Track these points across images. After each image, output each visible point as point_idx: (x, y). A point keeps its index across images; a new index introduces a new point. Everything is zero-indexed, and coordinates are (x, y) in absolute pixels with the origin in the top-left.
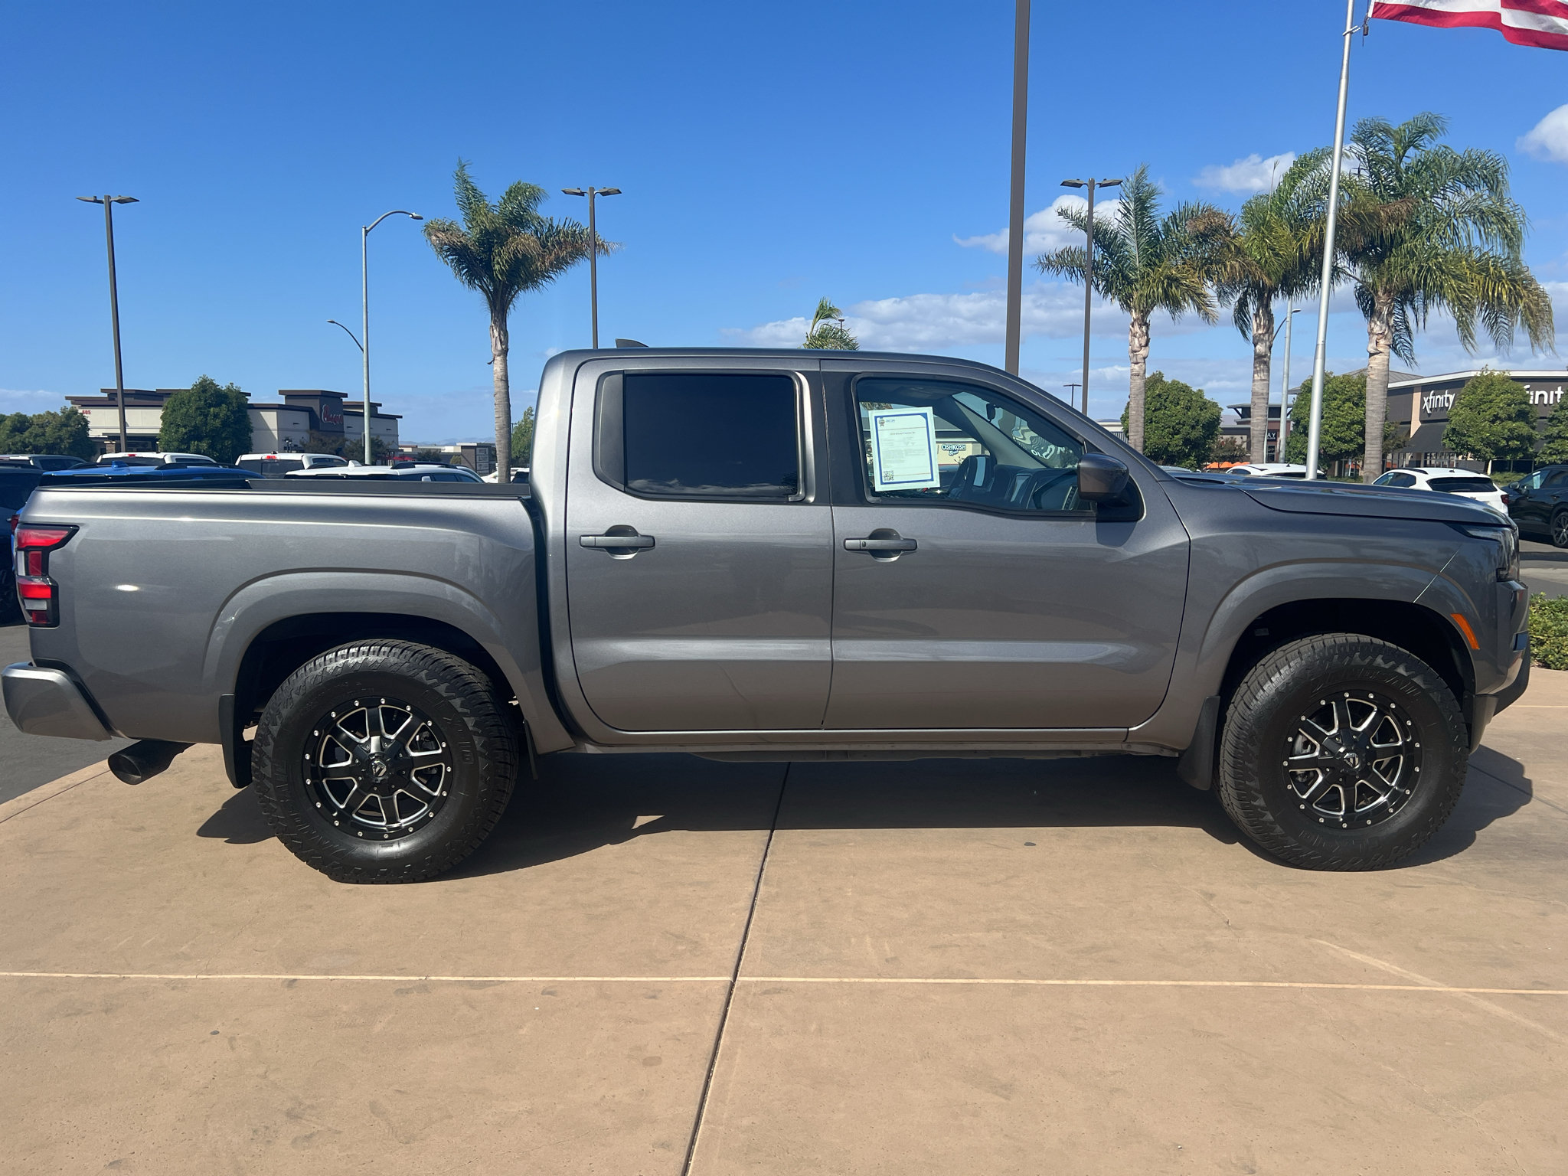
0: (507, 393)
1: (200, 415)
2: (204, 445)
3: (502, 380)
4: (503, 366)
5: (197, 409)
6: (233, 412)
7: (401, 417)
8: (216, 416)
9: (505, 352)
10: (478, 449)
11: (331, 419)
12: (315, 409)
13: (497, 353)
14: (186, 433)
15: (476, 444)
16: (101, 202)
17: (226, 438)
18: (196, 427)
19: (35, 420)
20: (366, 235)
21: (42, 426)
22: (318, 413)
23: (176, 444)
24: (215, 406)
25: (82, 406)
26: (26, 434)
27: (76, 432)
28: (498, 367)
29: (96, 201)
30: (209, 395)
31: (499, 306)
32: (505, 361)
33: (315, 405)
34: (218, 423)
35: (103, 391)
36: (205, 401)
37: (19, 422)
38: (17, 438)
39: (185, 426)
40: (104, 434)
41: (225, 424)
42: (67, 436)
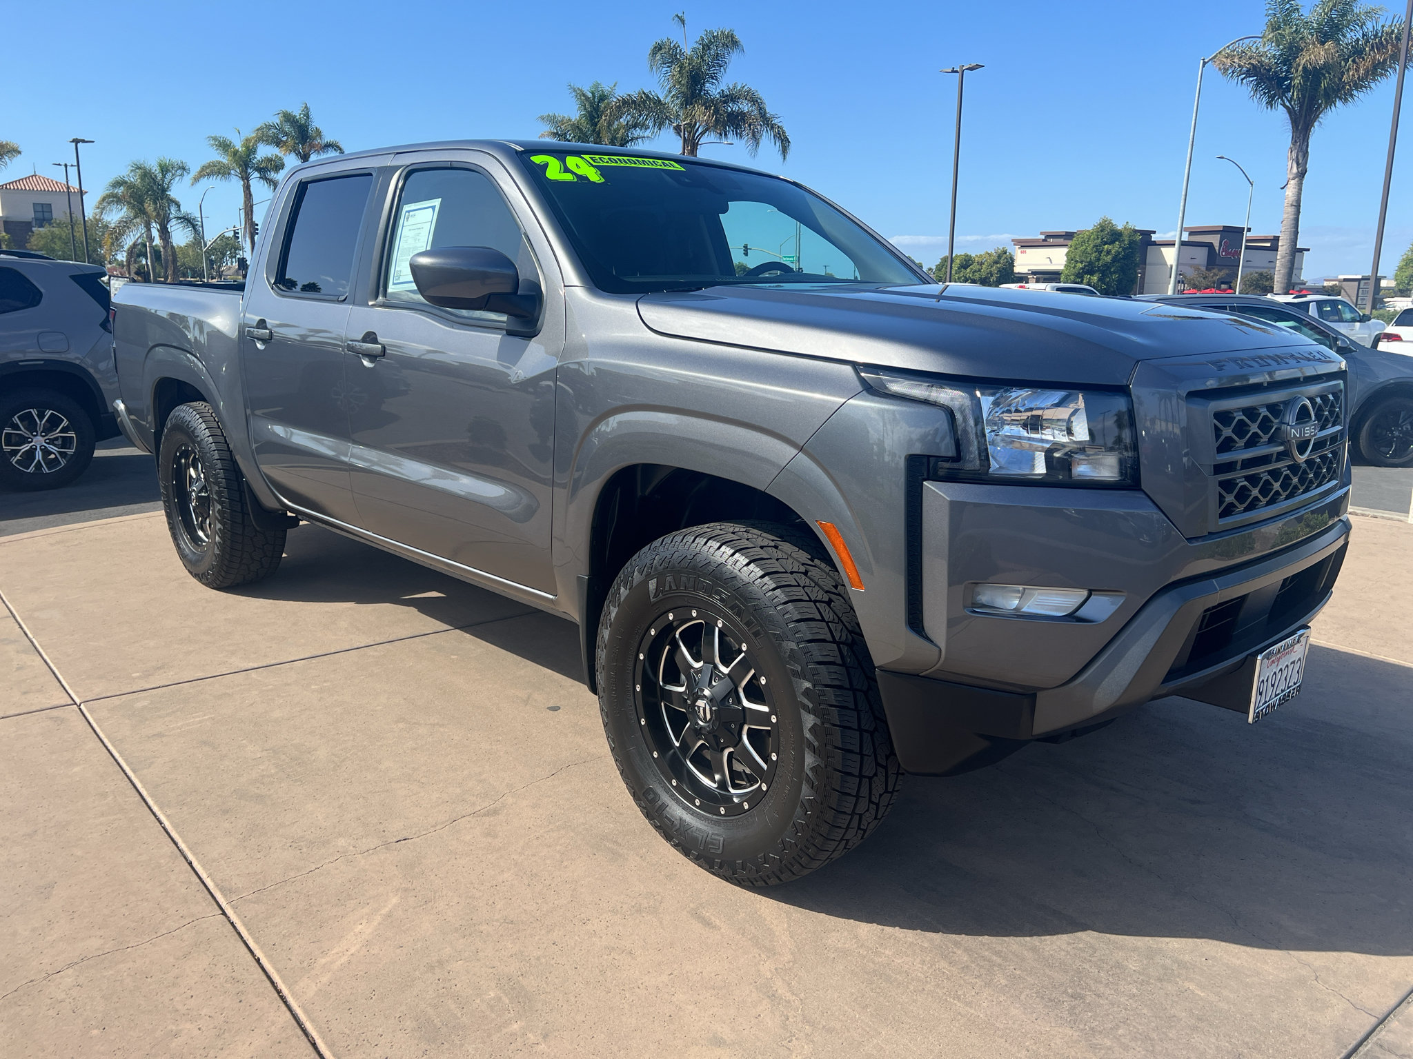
0: (1297, 220)
1: (1095, 252)
2: (1095, 278)
3: (1292, 205)
4: (1296, 190)
5: (1094, 246)
6: (1124, 249)
7: (1308, 250)
8: (1108, 252)
9: (1301, 175)
10: (1363, 282)
11: (1229, 254)
12: (1215, 245)
13: (1291, 177)
14: (1082, 268)
15: (1360, 277)
16: (957, 72)
17: (1114, 272)
18: (1090, 263)
19: (976, 259)
20: (1203, 66)
21: (981, 264)
22: (1217, 248)
23: (1072, 277)
24: (1110, 244)
25: (1022, 246)
26: (968, 270)
27: (1003, 269)
28: (1290, 192)
29: (953, 71)
30: (1108, 234)
31: (1302, 123)
32: (1300, 184)
33: (1215, 240)
34: (1109, 259)
35: (1042, 233)
36: (1102, 239)
37: (965, 260)
38: (962, 274)
39: (1081, 262)
40: (1029, 270)
41: (1115, 260)
42: (996, 272)
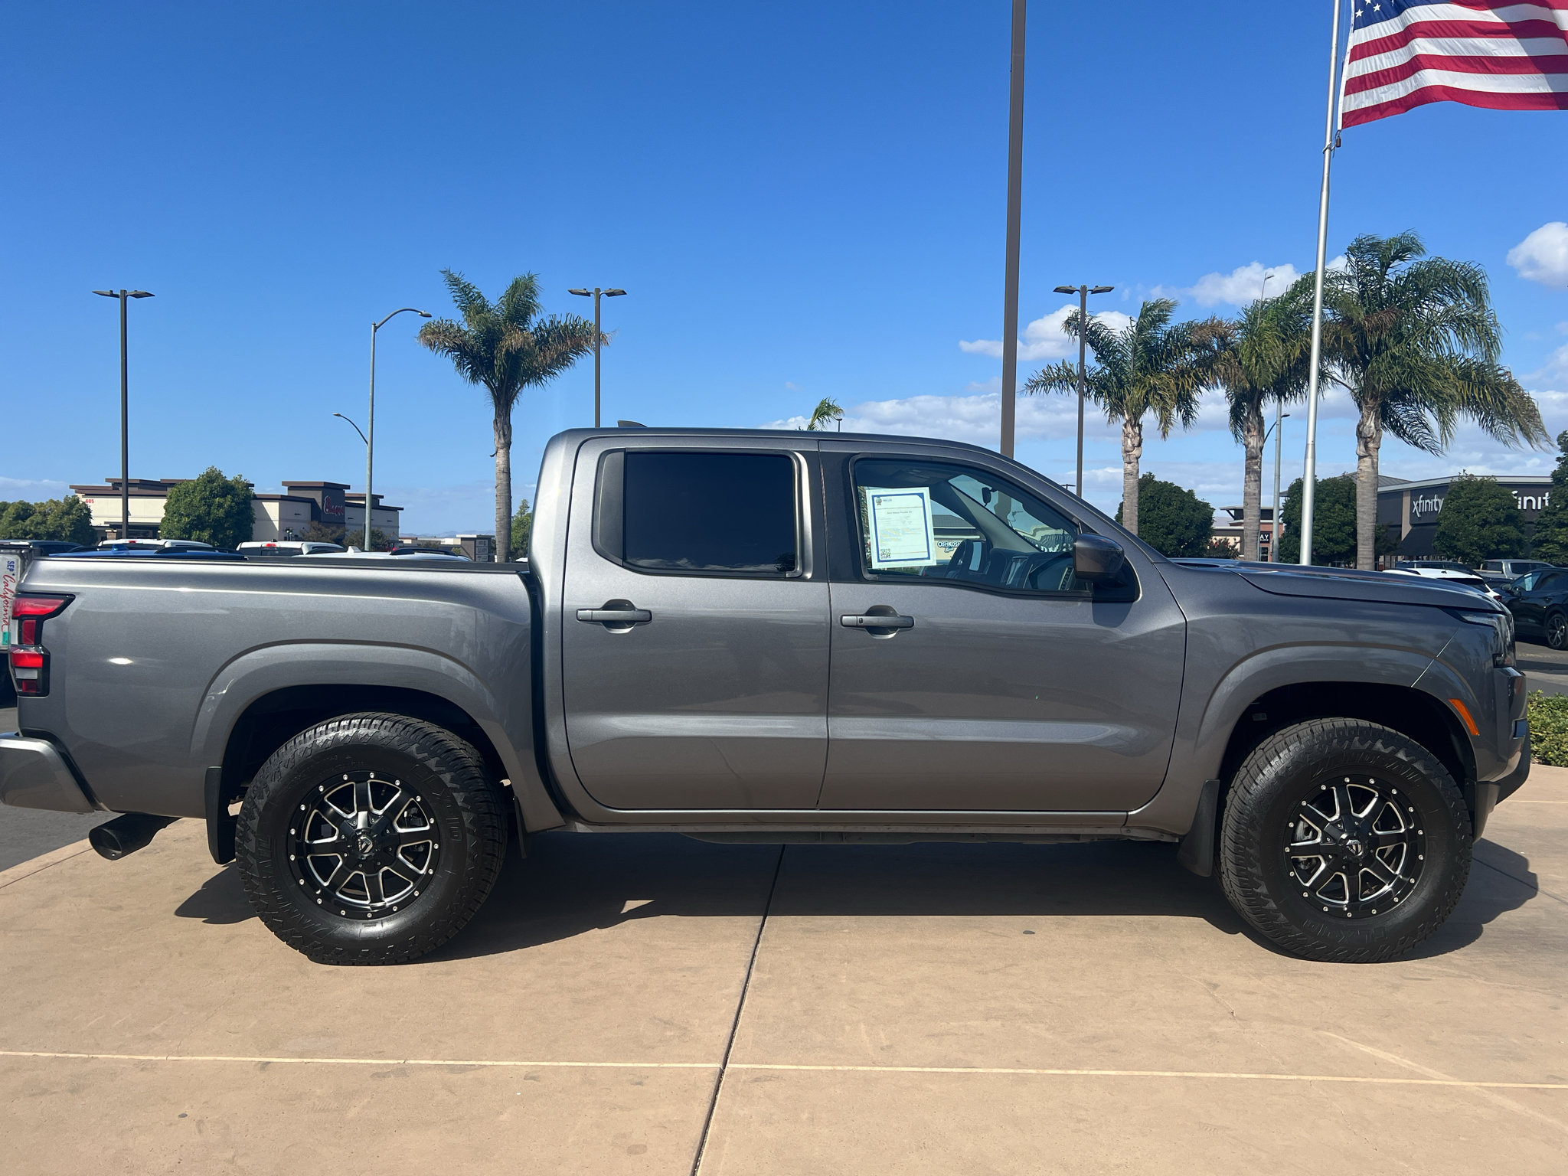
0: (509, 485)
1: (204, 505)
2: (206, 535)
3: (503, 472)
4: (505, 458)
5: (201, 499)
6: (237, 504)
7: (402, 509)
8: (220, 506)
9: (508, 445)
10: (478, 541)
11: (333, 510)
12: (317, 500)
13: (499, 446)
14: (188, 523)
15: (475, 536)
16: (117, 296)
17: (228, 528)
18: (199, 517)
19: (38, 509)
20: (375, 331)
21: (45, 515)
22: (320, 505)
23: (177, 533)
24: (221, 497)
25: (86, 495)
26: (28, 522)
27: (78, 520)
28: (500, 459)
29: (112, 295)
30: (215, 486)
31: (504, 400)
32: (508, 454)
33: (317, 496)
34: (221, 513)
35: (107, 480)
36: (211, 491)
37: (23, 510)
38: (19, 526)
39: (188, 516)
40: (106, 523)
41: (228, 514)
42: (68, 524)
